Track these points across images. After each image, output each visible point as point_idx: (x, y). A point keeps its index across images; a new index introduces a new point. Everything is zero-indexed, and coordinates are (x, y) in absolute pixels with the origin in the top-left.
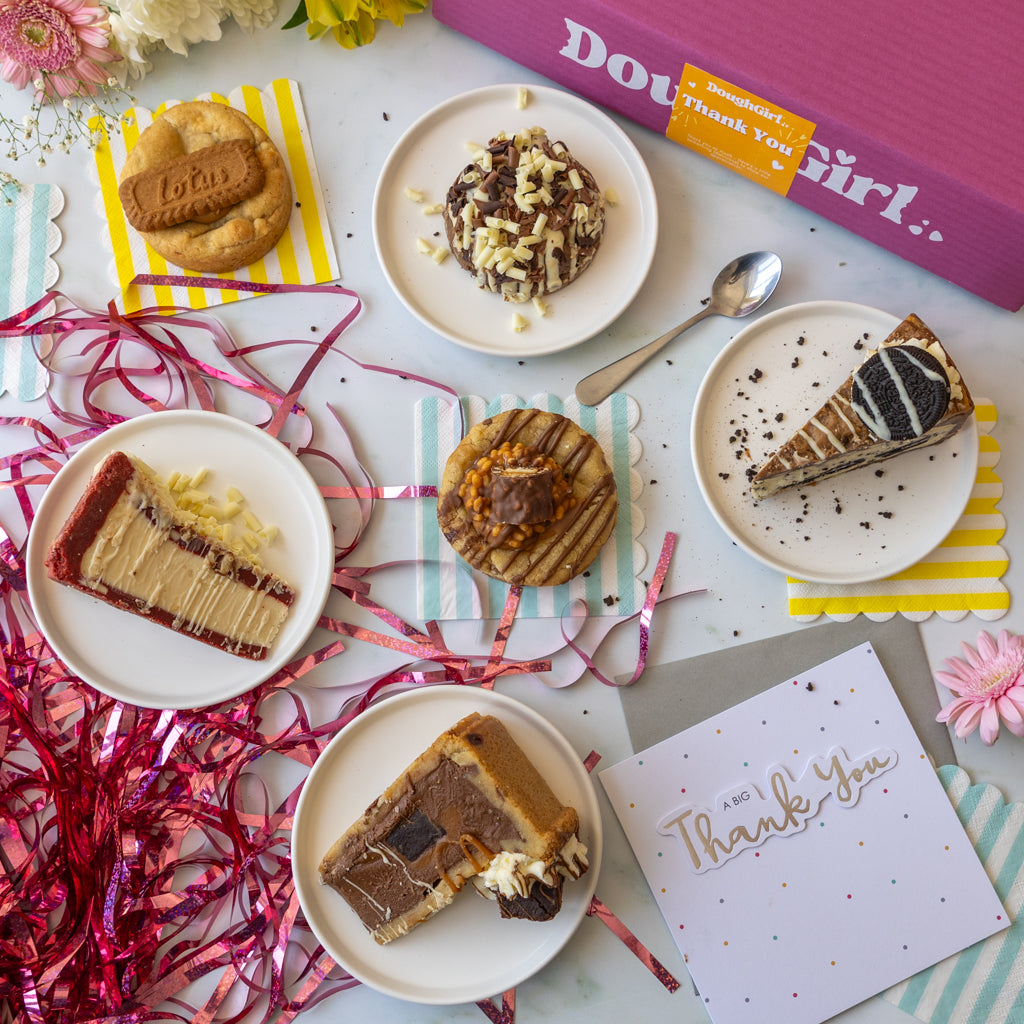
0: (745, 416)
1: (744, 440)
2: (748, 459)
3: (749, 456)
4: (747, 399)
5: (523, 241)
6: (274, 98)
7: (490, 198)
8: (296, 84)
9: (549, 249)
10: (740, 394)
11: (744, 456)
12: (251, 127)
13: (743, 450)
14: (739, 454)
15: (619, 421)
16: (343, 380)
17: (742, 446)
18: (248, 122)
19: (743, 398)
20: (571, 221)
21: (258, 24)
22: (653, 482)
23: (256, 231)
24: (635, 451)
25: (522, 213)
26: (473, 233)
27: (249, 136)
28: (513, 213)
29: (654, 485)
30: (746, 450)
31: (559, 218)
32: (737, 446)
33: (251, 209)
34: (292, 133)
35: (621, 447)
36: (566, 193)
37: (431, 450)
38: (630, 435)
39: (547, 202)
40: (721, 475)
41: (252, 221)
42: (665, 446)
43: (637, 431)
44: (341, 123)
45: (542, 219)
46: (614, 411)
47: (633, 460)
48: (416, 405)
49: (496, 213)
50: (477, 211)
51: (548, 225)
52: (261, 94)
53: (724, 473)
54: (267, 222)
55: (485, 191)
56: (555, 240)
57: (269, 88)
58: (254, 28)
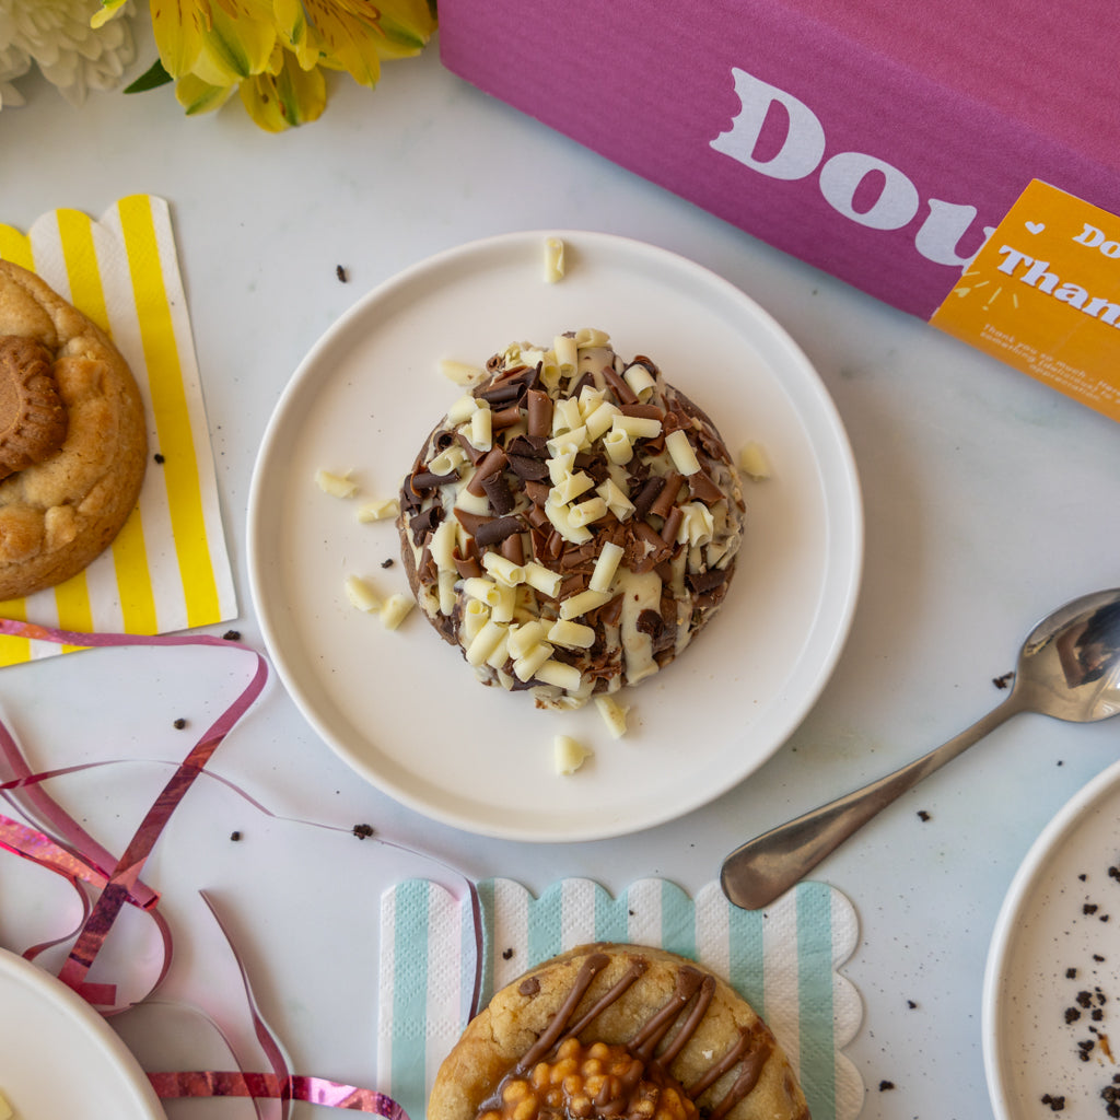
0: (1099, 959)
1: (1098, 1016)
2: (1106, 1059)
3: (1108, 1052)
4: (1105, 919)
5: (571, 607)
6: (121, 235)
7: (491, 507)
8: (164, 205)
9: (631, 613)
10: (1090, 909)
11: (1097, 1054)
12: (48, 306)
13: (1093, 1037)
14: (1086, 1050)
15: (814, 945)
16: (236, 837)
17: (1093, 1030)
18: (40, 295)
19: (1094, 919)
20: (677, 547)
21: (94, 82)
22: (886, 1086)
23: (49, 536)
24: (847, 1015)
25: (564, 546)
26: (459, 584)
27: (41, 326)
28: (543, 544)
29: (888, 1092)
30: (1101, 1037)
31: (649, 547)
32: (1081, 1030)
33: (40, 486)
34: (151, 308)
35: (816, 1008)
36: (662, 484)
37: (412, 999)
38: (837, 978)
39: (621, 514)
40: (1047, 1099)
41: (42, 511)
42: (912, 1006)
43: (855, 969)
44: (252, 288)
45: (609, 555)
46: (802, 923)
47: (844, 1035)
48: (383, 896)
49: (507, 545)
50: (464, 537)
51: (626, 564)
52: (94, 226)
53: (1055, 1093)
54: (76, 512)
55: (480, 492)
56: (643, 593)
57: (112, 215)
58: (88, 90)
